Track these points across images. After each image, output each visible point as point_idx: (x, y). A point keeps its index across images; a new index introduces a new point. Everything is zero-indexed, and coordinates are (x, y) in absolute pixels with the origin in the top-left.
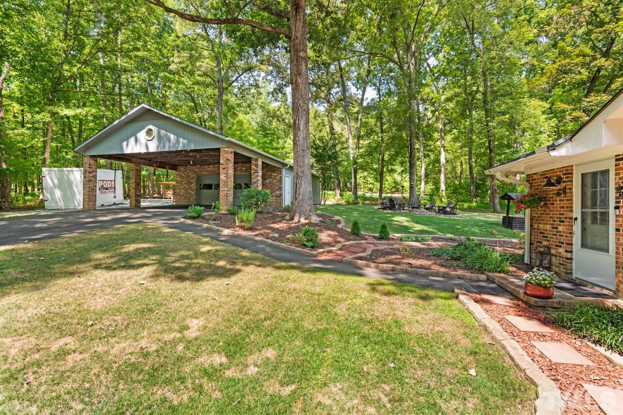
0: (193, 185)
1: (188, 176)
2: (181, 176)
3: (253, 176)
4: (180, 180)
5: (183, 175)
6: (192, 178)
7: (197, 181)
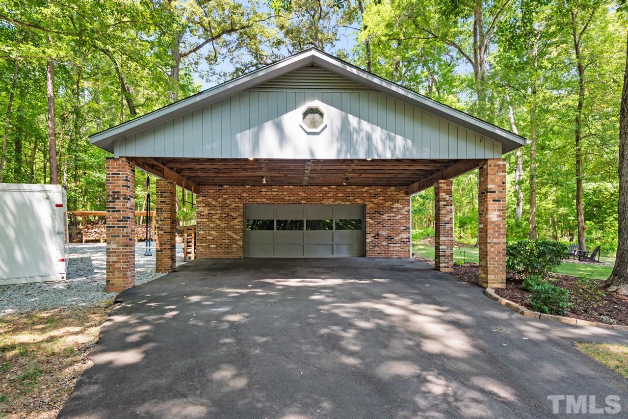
0: (236, 222)
1: (224, 205)
2: (208, 205)
3: (443, 212)
4: (206, 212)
5: (214, 203)
6: (235, 209)
7: (244, 215)
